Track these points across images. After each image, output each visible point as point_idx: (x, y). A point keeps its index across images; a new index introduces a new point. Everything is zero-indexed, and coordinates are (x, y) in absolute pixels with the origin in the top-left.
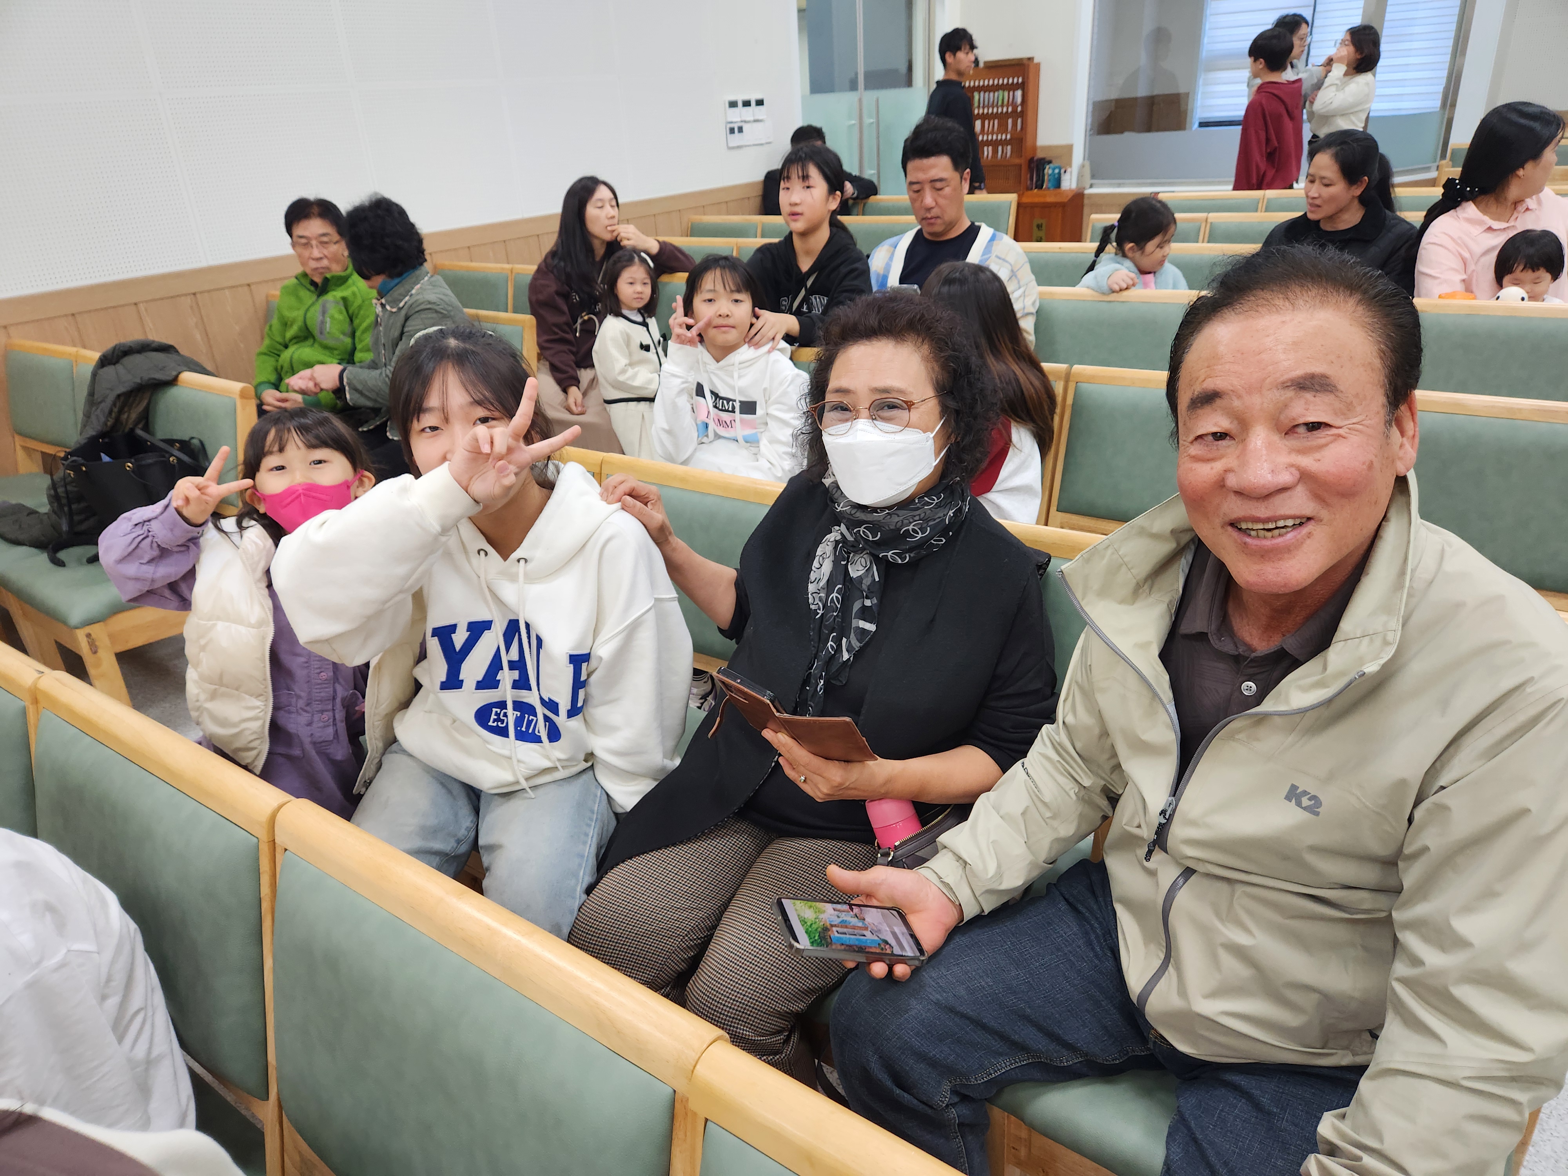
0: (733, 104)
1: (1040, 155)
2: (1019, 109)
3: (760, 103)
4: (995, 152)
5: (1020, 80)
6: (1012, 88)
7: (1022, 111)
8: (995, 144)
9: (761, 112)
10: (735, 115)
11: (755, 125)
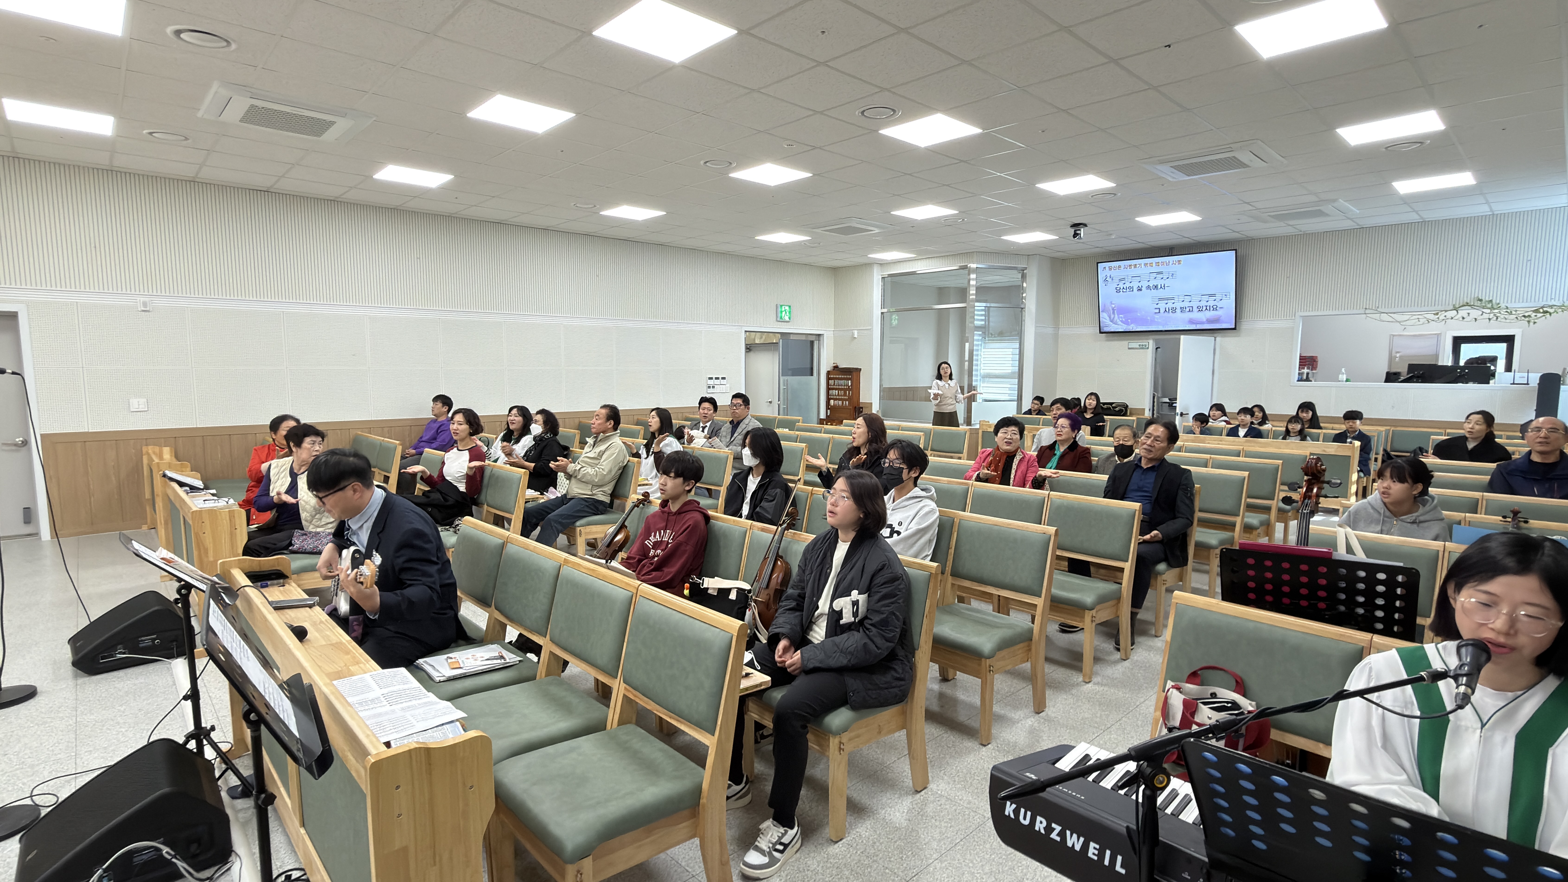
0: (711, 378)
2: (853, 387)
3: (723, 378)
4: (843, 403)
5: (850, 376)
6: (848, 379)
7: (854, 389)
8: (842, 400)
9: (723, 382)
10: (711, 382)
11: (721, 386)
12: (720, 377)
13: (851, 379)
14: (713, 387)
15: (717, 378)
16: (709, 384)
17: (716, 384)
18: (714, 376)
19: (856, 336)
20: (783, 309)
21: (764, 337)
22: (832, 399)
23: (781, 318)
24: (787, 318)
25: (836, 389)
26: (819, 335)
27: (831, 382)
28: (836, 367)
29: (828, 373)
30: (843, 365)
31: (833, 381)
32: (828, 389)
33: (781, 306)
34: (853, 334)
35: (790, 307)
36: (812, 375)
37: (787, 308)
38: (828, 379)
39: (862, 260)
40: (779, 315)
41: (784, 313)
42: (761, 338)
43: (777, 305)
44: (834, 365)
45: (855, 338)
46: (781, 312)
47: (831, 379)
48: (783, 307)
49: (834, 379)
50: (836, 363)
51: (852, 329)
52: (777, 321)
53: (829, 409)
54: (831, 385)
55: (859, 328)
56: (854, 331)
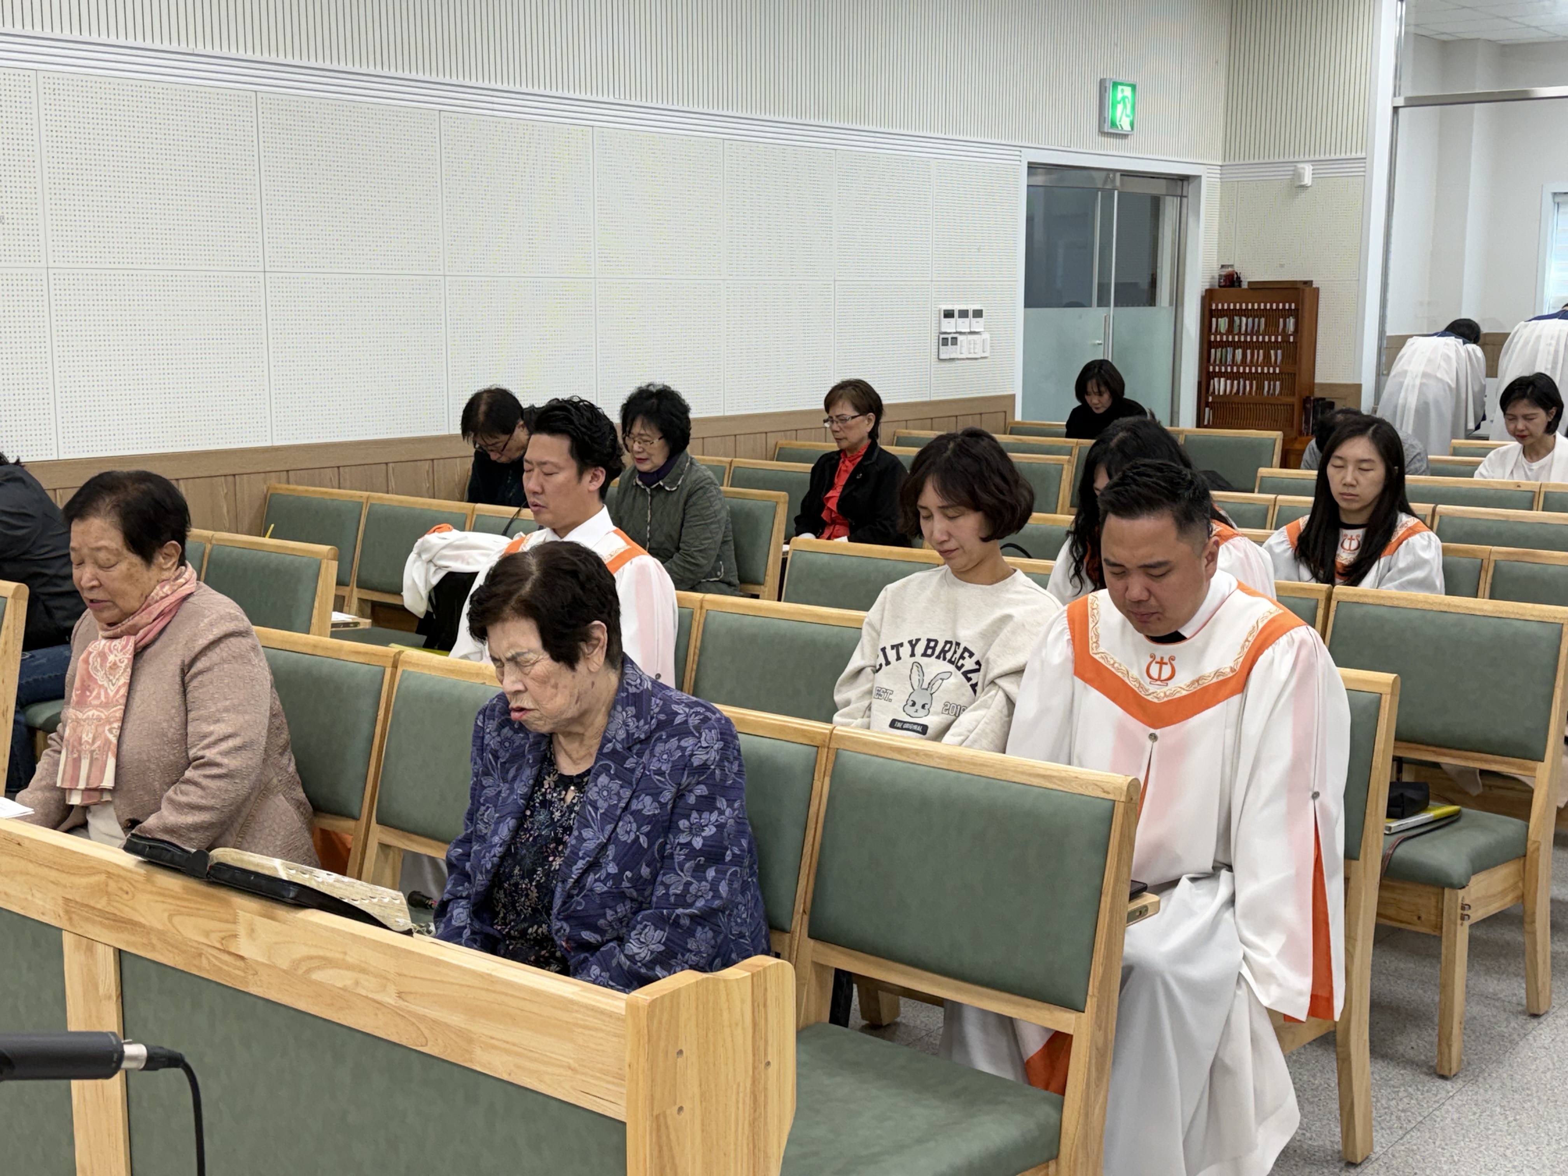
0: (949, 314)
1: (1318, 394)
2: (1292, 339)
3: (978, 314)
4: (1260, 387)
5: (1293, 306)
7: (1295, 342)
8: (1260, 378)
9: (978, 325)
10: (949, 326)
11: (971, 337)
12: (971, 307)
13: (1296, 313)
14: (954, 340)
15: (964, 314)
16: (943, 330)
17: (960, 333)
18: (957, 307)
19: (1307, 180)
20: (1120, 96)
22: (1220, 375)
23: (1113, 124)
24: (1127, 127)
25: (1235, 345)
26: (1184, 179)
27: (1221, 324)
28: (1231, 280)
29: (1208, 297)
30: (1253, 274)
31: (1223, 323)
32: (1207, 345)
33: (1115, 84)
34: (1297, 175)
35: (1134, 87)
36: (1151, 300)
37: (1128, 91)
38: (1208, 314)
40: (1109, 114)
41: (1120, 107)
43: (1102, 82)
44: (1225, 272)
45: (1304, 187)
46: (1114, 106)
47: (1220, 313)
48: (1120, 88)
49: (1230, 314)
50: (1232, 266)
51: (1291, 159)
52: (1103, 133)
53: (1207, 404)
54: (1217, 332)
55: (1317, 157)
56: (1300, 165)
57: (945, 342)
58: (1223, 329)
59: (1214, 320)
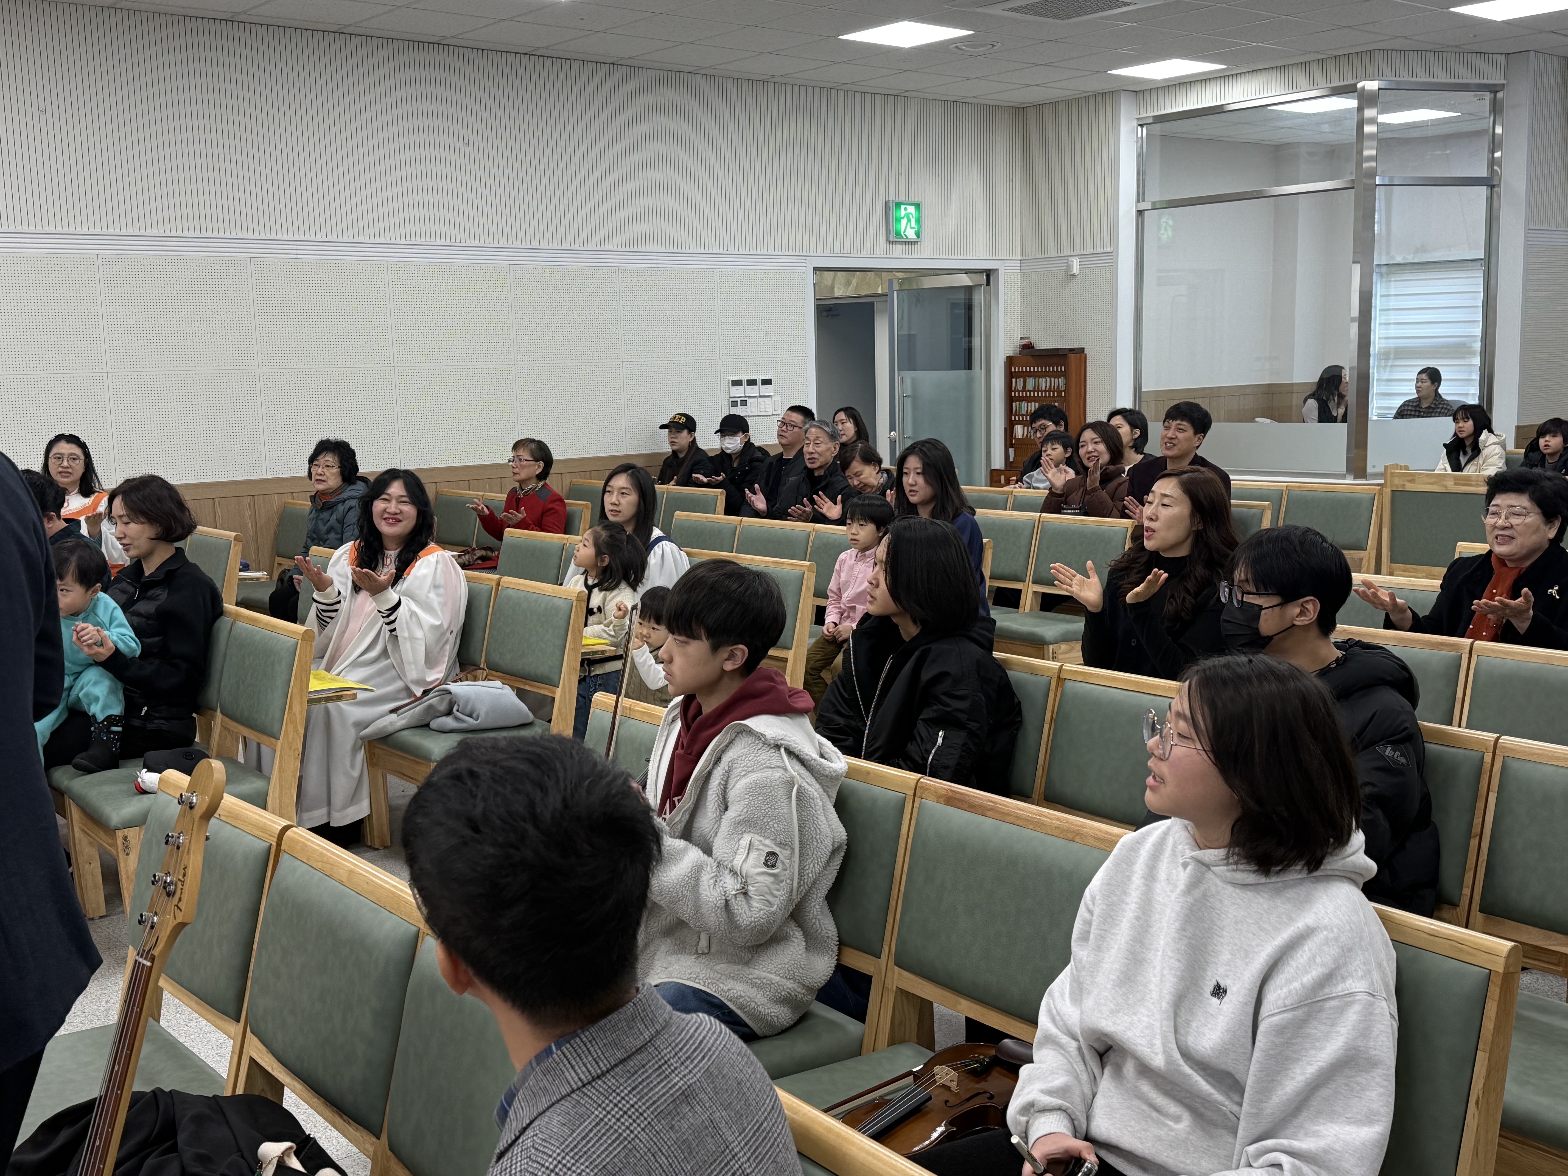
0: (737, 383)
2: (1063, 394)
3: (767, 382)
5: (1063, 368)
6: (1057, 375)
7: (1066, 397)
9: (766, 390)
11: (760, 400)
12: (760, 377)
13: (1064, 374)
14: (744, 403)
15: (752, 383)
16: (732, 395)
17: (750, 397)
18: (745, 378)
19: (1075, 270)
20: (902, 213)
21: (854, 282)
22: (1019, 422)
23: (898, 234)
24: (911, 235)
25: (1028, 399)
26: (988, 273)
27: (1018, 383)
28: (1028, 347)
29: (1010, 361)
30: (1044, 343)
31: (1021, 380)
32: (1010, 399)
33: (898, 205)
34: (1069, 267)
35: (918, 206)
36: (970, 366)
37: (911, 209)
38: (1010, 375)
39: (1093, 85)
40: (893, 227)
41: (904, 222)
42: (848, 283)
43: (887, 203)
44: (1024, 342)
45: (1074, 275)
46: (898, 220)
47: (1018, 375)
48: (903, 207)
49: (1025, 375)
50: (1028, 338)
51: (1065, 254)
52: (888, 241)
53: (1012, 446)
54: (1016, 390)
55: (1082, 252)
56: (1071, 259)
57: (734, 404)
58: (1020, 387)
59: (1014, 380)
